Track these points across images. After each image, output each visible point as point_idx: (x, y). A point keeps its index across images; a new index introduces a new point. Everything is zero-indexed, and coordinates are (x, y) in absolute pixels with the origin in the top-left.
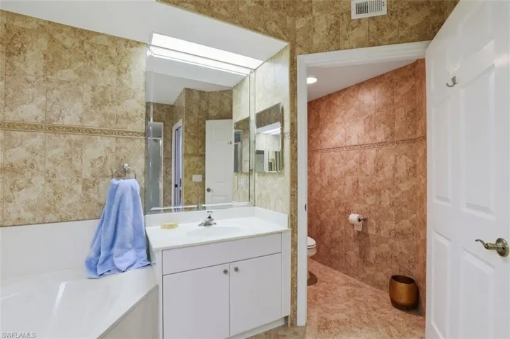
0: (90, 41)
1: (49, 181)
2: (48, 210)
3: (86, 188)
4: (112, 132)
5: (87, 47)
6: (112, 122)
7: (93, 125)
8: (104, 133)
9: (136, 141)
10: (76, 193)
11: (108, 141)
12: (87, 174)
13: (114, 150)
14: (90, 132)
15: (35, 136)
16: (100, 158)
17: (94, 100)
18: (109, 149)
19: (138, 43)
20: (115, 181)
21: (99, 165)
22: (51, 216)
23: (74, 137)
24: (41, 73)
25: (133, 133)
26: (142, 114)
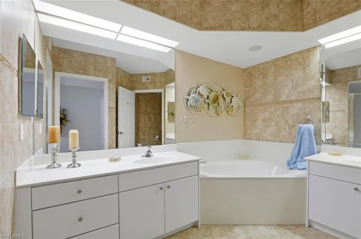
0: (290, 59)
1: (276, 125)
2: (276, 136)
3: (290, 128)
4: (302, 100)
5: (289, 62)
6: (301, 95)
7: (293, 98)
8: (297, 101)
9: (315, 103)
10: (286, 130)
11: (300, 105)
12: (290, 122)
13: (302, 109)
14: (292, 101)
15: (271, 107)
16: (296, 114)
17: (293, 86)
18: (300, 109)
19: (315, 47)
20: (301, 125)
21: (295, 117)
22: (277, 139)
23: (285, 105)
24: (273, 81)
25: (313, 99)
26: (318, 87)
